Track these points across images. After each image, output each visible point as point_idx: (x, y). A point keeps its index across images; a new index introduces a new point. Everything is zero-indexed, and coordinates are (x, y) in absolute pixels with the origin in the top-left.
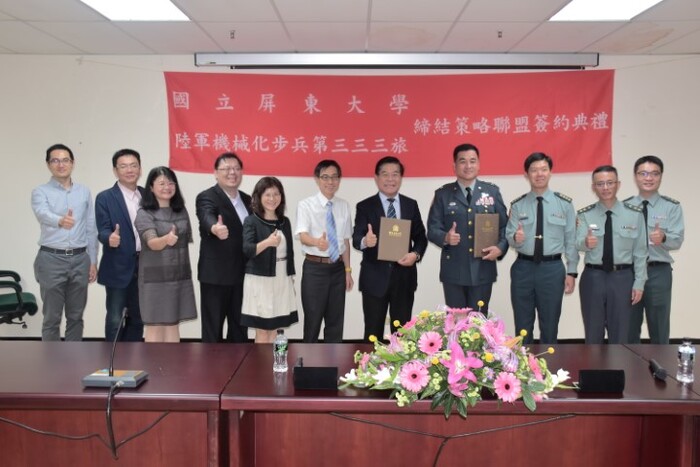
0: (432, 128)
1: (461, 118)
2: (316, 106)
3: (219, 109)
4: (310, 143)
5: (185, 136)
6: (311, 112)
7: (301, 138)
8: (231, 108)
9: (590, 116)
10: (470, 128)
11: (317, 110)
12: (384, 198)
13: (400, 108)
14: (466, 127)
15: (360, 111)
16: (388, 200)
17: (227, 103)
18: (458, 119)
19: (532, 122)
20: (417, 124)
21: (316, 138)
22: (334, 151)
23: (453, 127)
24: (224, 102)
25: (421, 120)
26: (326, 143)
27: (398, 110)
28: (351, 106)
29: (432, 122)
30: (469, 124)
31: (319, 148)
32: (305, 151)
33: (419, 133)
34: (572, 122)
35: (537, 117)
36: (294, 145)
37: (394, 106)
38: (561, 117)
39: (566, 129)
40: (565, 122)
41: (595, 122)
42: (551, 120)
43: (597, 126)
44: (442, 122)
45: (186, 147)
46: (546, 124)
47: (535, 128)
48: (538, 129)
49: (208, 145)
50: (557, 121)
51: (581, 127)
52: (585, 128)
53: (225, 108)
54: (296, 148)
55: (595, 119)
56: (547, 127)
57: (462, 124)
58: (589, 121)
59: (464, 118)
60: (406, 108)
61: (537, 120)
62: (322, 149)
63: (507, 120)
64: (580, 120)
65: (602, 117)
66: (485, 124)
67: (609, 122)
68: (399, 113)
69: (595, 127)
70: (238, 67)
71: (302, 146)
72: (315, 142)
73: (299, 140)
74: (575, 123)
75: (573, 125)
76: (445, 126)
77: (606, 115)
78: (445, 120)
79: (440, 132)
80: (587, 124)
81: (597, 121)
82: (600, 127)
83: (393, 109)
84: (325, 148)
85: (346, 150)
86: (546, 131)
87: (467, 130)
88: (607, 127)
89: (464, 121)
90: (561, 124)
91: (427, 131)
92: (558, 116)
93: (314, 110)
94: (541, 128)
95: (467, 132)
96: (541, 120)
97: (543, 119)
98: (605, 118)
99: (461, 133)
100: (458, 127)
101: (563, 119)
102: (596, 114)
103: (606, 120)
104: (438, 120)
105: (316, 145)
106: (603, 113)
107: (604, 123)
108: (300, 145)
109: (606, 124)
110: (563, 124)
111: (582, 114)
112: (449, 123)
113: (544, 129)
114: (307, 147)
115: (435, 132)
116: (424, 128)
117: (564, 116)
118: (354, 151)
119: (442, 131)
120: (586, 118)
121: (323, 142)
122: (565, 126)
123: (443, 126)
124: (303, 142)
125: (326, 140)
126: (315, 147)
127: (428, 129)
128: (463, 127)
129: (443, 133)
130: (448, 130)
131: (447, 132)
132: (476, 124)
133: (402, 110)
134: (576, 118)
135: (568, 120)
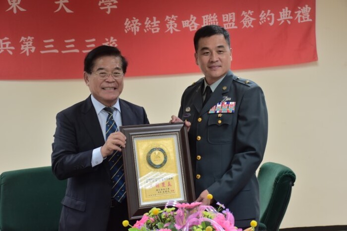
0: (142, 27)
1: (170, 16)
2: (20, 5)
4: (16, 44)
6: (15, 11)
7: (6, 38)
9: (294, 10)
10: (180, 26)
11: (22, 10)
12: (98, 107)
13: (109, 8)
14: (176, 25)
15: (68, 11)
16: (105, 109)
18: (168, 18)
19: (239, 18)
20: (127, 23)
21: (23, 38)
22: (42, 52)
23: (163, 25)
25: (131, 19)
26: (33, 45)
27: (107, 10)
28: (59, 4)
29: (142, 21)
30: (178, 22)
31: (27, 49)
32: (11, 53)
33: (130, 32)
34: (277, 16)
35: (244, 13)
37: (103, 5)
38: (266, 12)
39: (271, 24)
40: (270, 17)
41: (299, 16)
42: (256, 15)
43: (302, 19)
44: (152, 21)
46: (252, 19)
47: (242, 24)
48: (245, 25)
50: (262, 16)
51: (285, 21)
52: (289, 22)
54: (1, 49)
55: (299, 12)
56: (253, 23)
57: (171, 22)
58: (293, 14)
59: (173, 16)
60: (115, 7)
61: (243, 17)
62: (29, 49)
63: (215, 17)
64: (285, 14)
65: (306, 10)
66: (193, 22)
67: (313, 14)
68: (109, 12)
69: (299, 21)
71: (7, 47)
72: (22, 43)
73: (4, 41)
74: (279, 18)
75: (279, 20)
76: (155, 25)
77: (310, 9)
78: (155, 18)
79: (150, 31)
80: (291, 18)
81: (301, 14)
82: (304, 21)
83: (102, 8)
84: (33, 49)
85: (56, 51)
86: (252, 26)
87: (177, 28)
88: (311, 20)
89: (173, 20)
90: (266, 19)
91: (138, 30)
92: (263, 12)
93: (17, 9)
94: (247, 24)
95: (177, 30)
96: (247, 16)
97: (249, 15)
98: (309, 11)
99: (172, 32)
100: (168, 25)
101: (268, 14)
102: (299, 8)
103: (310, 13)
104: (148, 19)
105: (23, 46)
106: (307, 6)
107: (308, 16)
108: (4, 46)
109: (310, 18)
110: (269, 19)
111: (287, 8)
112: (159, 22)
113: (250, 24)
114: (13, 48)
115: (145, 31)
116: (135, 27)
117: (269, 11)
118: (63, 52)
119: (153, 29)
120: (290, 12)
121: (31, 43)
122: (270, 21)
123: (153, 25)
124: (8, 43)
125: (33, 41)
126: (22, 49)
127: (138, 28)
128: (173, 26)
129: (153, 32)
130: (158, 29)
131: (158, 31)
132: (185, 22)
133: (111, 9)
134: (281, 13)
135: (273, 15)
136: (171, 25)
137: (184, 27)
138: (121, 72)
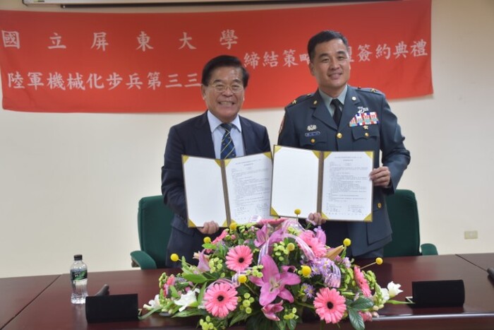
1: (288, 50)
2: (149, 44)
3: (50, 48)
4: (144, 79)
5: (18, 75)
6: (144, 49)
7: (135, 74)
8: (64, 47)
9: (409, 44)
10: (297, 60)
11: (150, 47)
12: (214, 122)
13: (229, 43)
14: (294, 59)
15: (191, 47)
16: (222, 126)
17: (59, 42)
18: (286, 52)
19: (356, 52)
20: (246, 57)
21: (150, 74)
22: (167, 86)
23: (281, 59)
24: (56, 41)
25: (250, 54)
26: (159, 80)
27: (228, 45)
28: (183, 42)
29: (261, 55)
30: (296, 55)
31: (153, 84)
32: (139, 87)
33: (249, 66)
34: (393, 50)
35: (360, 47)
36: (129, 82)
37: (224, 41)
38: (382, 46)
39: (388, 57)
40: (386, 51)
41: (414, 50)
42: (373, 49)
43: (417, 53)
44: (271, 55)
45: (19, 86)
46: (369, 53)
47: (359, 58)
48: (362, 58)
49: (42, 84)
50: (379, 50)
51: (401, 55)
52: (405, 56)
53: (58, 47)
54: (131, 85)
55: (415, 46)
56: (370, 56)
57: (289, 56)
58: (409, 49)
59: (291, 51)
60: (235, 42)
61: (360, 51)
62: (156, 84)
64: (401, 49)
65: (421, 44)
67: (428, 49)
68: (229, 48)
69: (415, 55)
70: (68, 6)
71: (136, 83)
72: (149, 78)
73: (134, 77)
74: (396, 51)
75: (395, 54)
76: (274, 59)
77: (425, 43)
78: (273, 53)
79: (269, 65)
80: (407, 52)
81: (417, 48)
82: (420, 55)
83: (223, 44)
84: (159, 83)
85: (180, 85)
86: (369, 60)
87: (295, 62)
88: (426, 54)
89: (291, 54)
90: (383, 53)
91: (257, 64)
92: (379, 46)
93: (146, 47)
94: (364, 58)
95: (294, 64)
96: (364, 50)
97: (366, 49)
98: (424, 45)
99: (289, 66)
100: (286, 59)
101: (384, 48)
102: (415, 42)
103: (425, 48)
104: (266, 53)
105: (150, 81)
106: (422, 40)
107: (424, 50)
108: (134, 81)
109: (426, 52)
110: (385, 53)
111: (402, 42)
112: (277, 56)
113: (366, 58)
114: (141, 83)
115: (264, 65)
116: (254, 61)
117: (385, 45)
118: (187, 86)
119: (271, 63)
120: (406, 46)
121: (157, 78)
122: (387, 55)
123: (272, 59)
124: (137, 79)
125: (159, 76)
126: (149, 83)
127: (257, 62)
128: (291, 59)
129: (272, 66)
130: (276, 63)
131: (275, 65)
132: (303, 55)
133: (232, 45)
134: (397, 47)
135: (389, 49)
136: (289, 59)
137: (301, 60)
138: (241, 86)
